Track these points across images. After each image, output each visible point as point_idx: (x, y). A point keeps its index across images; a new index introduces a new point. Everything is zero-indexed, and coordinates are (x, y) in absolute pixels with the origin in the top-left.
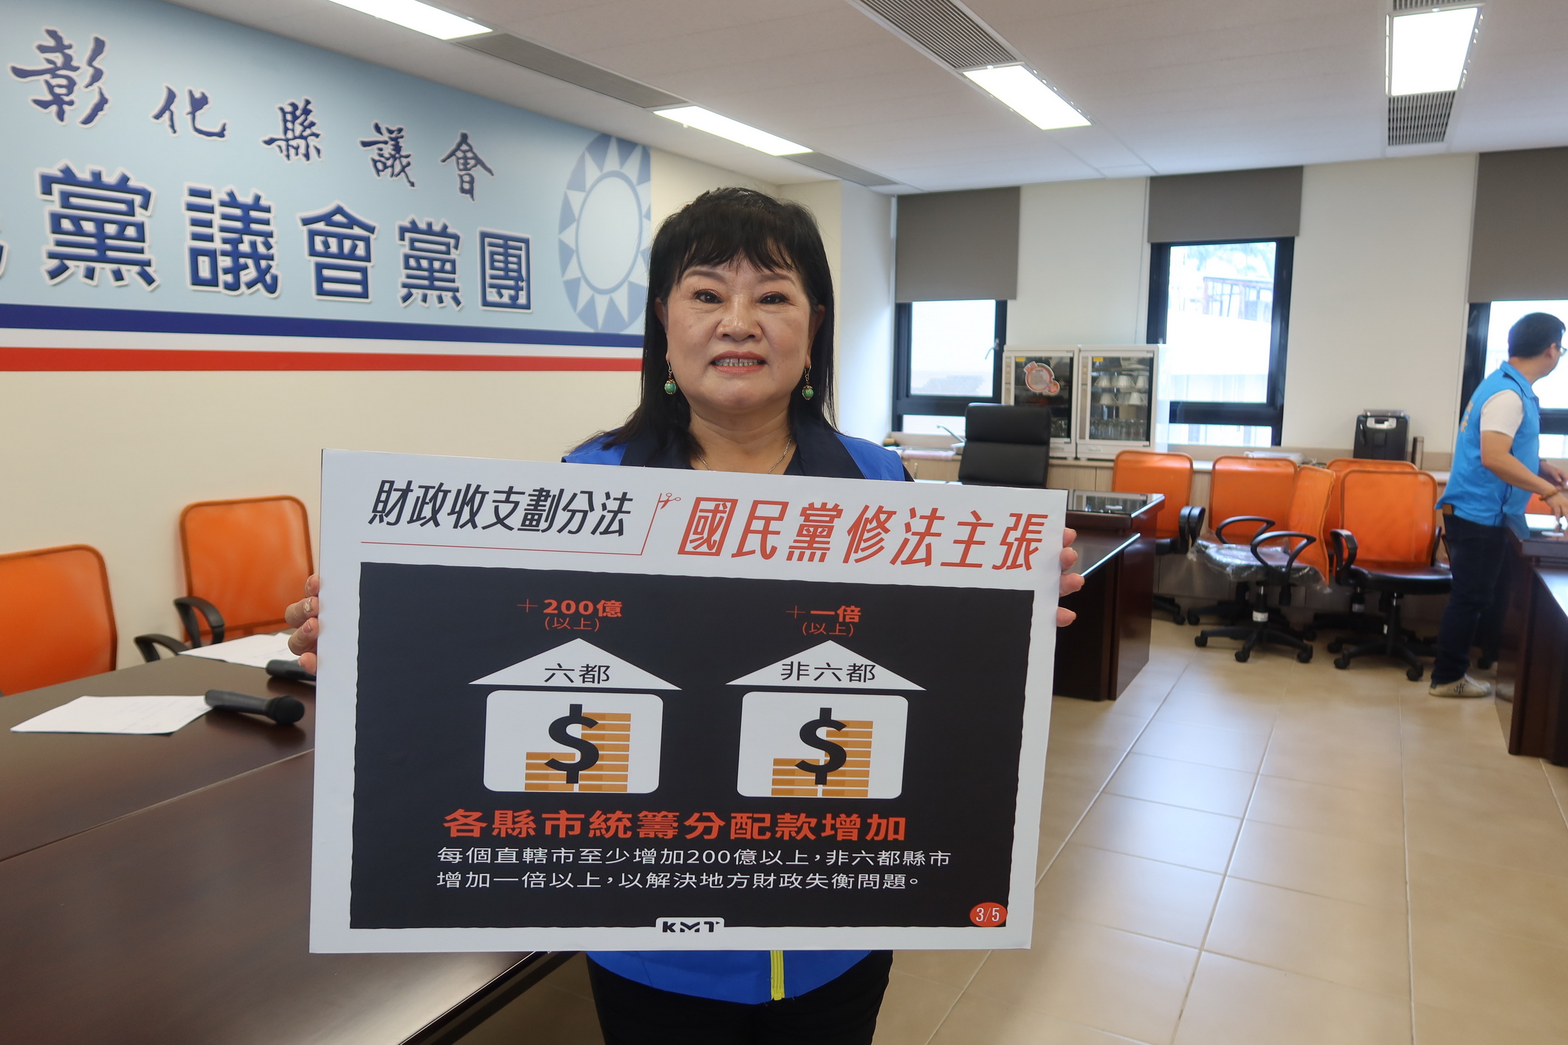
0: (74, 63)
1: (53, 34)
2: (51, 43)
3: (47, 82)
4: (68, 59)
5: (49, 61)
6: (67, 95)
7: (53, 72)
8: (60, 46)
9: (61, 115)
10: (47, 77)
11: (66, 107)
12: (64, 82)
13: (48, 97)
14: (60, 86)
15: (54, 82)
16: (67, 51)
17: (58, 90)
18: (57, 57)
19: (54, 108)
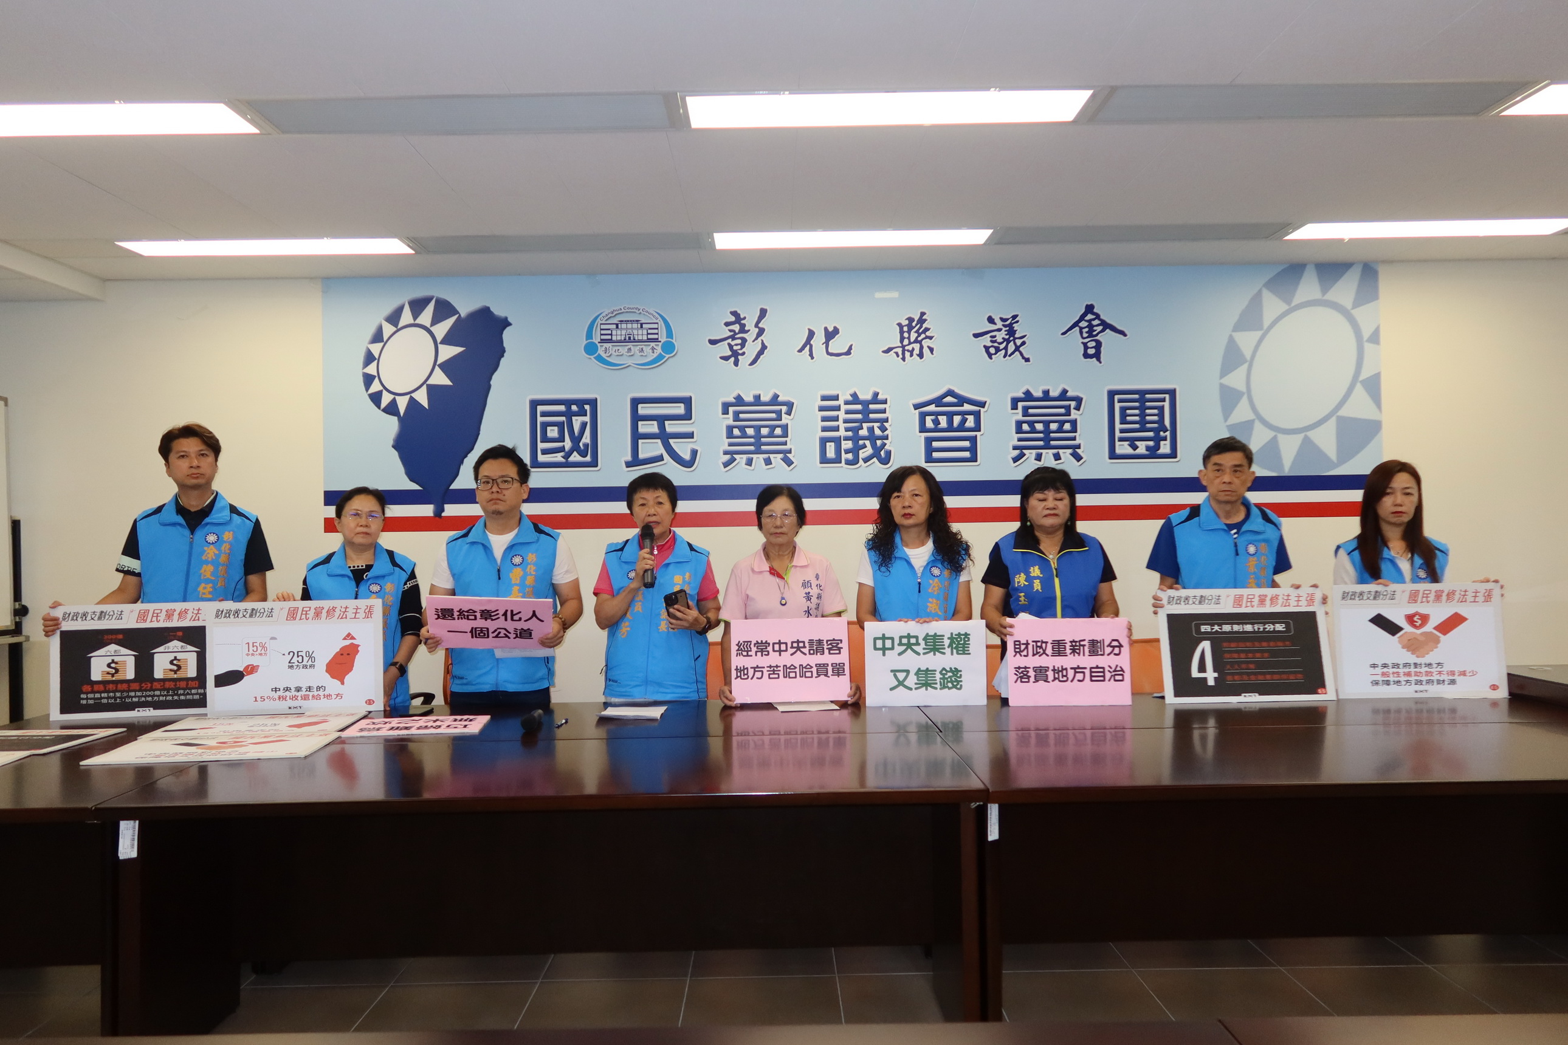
0: (746, 328)
1: (734, 313)
2: (733, 319)
3: (729, 344)
4: (743, 326)
5: (730, 331)
6: (741, 349)
7: (733, 338)
8: (738, 318)
9: (736, 364)
10: (730, 341)
11: (740, 357)
12: (739, 341)
13: (730, 353)
14: (736, 345)
15: (733, 343)
16: (743, 322)
17: (735, 348)
18: (736, 327)
19: (733, 359)
